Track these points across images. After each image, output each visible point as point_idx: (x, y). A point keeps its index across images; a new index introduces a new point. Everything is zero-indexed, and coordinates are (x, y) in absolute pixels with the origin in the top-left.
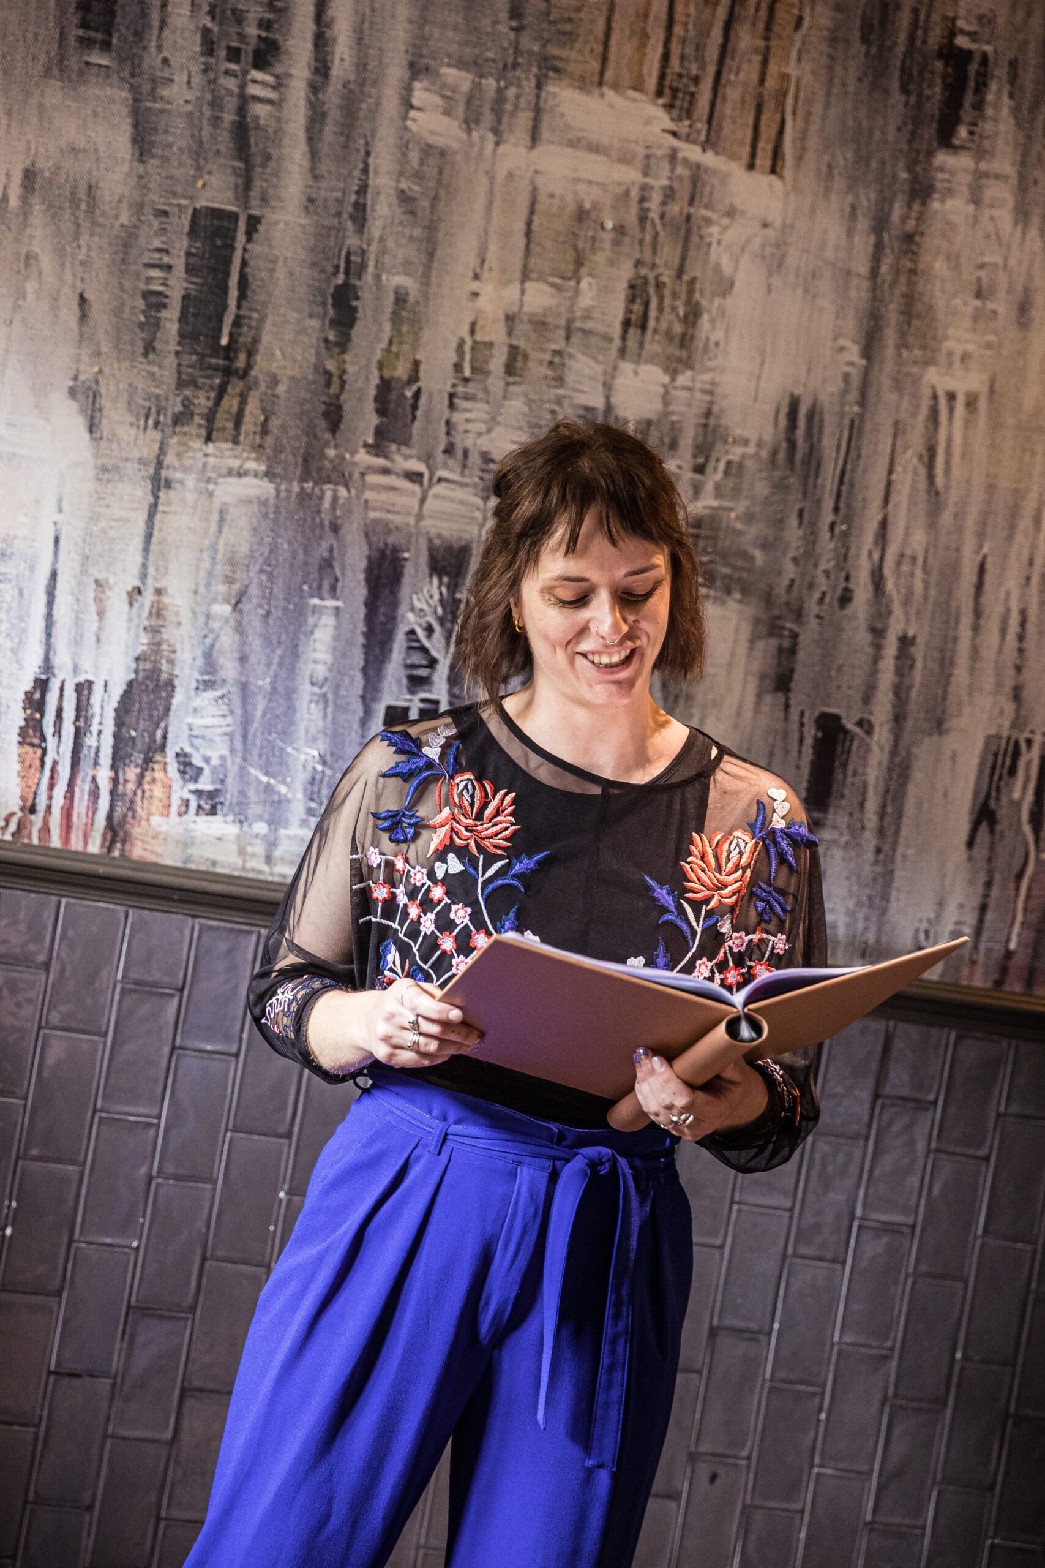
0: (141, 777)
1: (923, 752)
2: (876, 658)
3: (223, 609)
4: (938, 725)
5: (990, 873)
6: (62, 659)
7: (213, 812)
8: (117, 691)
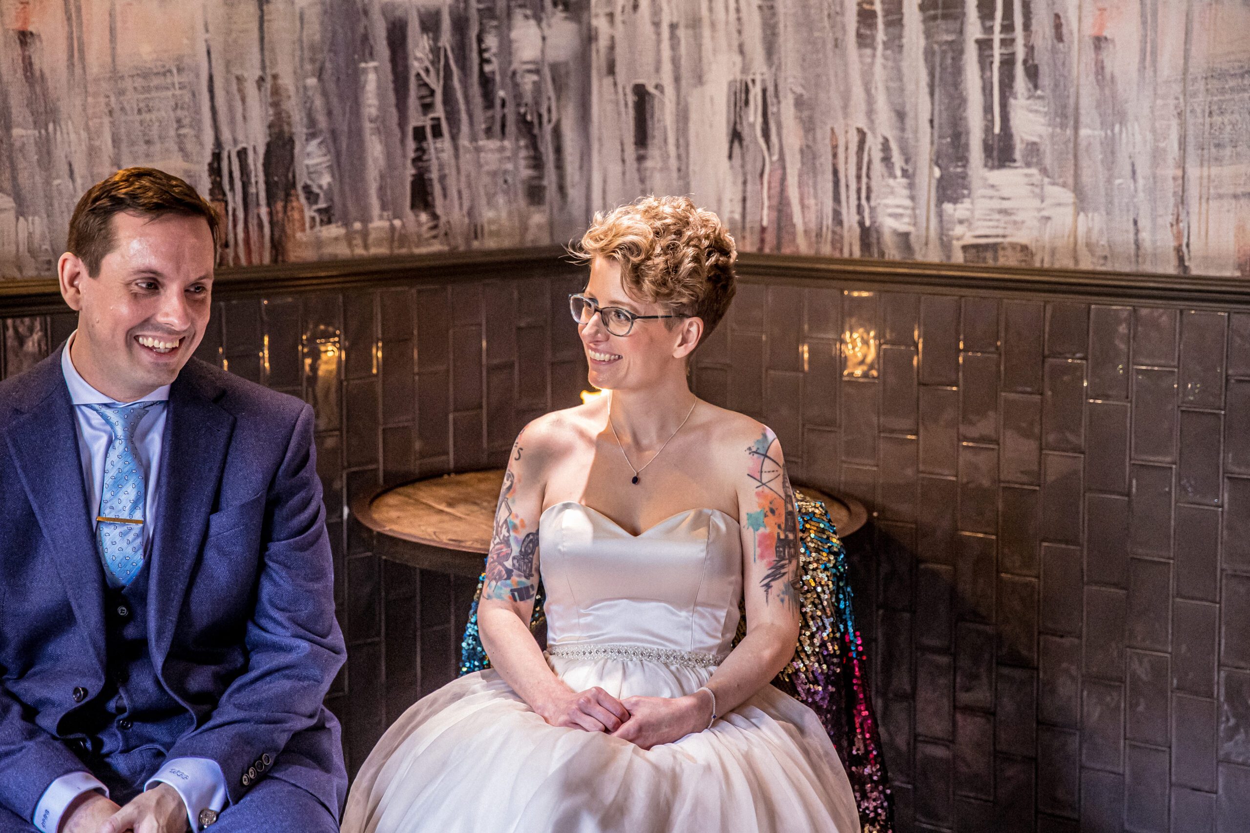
0: (285, 208)
1: (694, 100)
2: (659, 42)
3: (312, 81)
4: (699, 79)
5: (745, 174)
6: (226, 135)
7: (329, 222)
8: (261, 150)
